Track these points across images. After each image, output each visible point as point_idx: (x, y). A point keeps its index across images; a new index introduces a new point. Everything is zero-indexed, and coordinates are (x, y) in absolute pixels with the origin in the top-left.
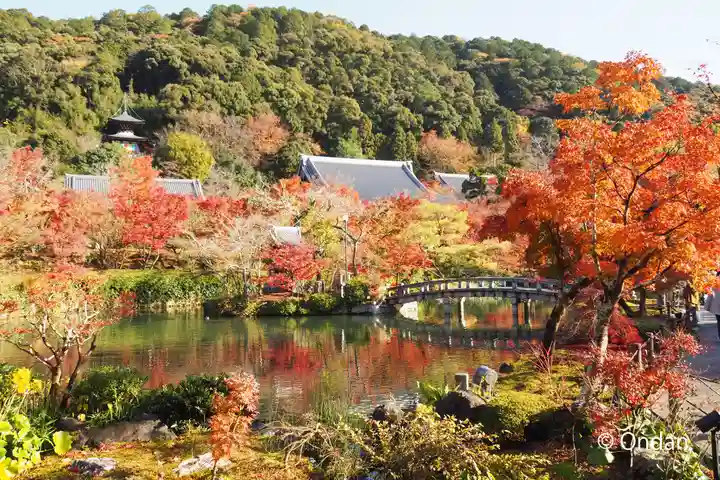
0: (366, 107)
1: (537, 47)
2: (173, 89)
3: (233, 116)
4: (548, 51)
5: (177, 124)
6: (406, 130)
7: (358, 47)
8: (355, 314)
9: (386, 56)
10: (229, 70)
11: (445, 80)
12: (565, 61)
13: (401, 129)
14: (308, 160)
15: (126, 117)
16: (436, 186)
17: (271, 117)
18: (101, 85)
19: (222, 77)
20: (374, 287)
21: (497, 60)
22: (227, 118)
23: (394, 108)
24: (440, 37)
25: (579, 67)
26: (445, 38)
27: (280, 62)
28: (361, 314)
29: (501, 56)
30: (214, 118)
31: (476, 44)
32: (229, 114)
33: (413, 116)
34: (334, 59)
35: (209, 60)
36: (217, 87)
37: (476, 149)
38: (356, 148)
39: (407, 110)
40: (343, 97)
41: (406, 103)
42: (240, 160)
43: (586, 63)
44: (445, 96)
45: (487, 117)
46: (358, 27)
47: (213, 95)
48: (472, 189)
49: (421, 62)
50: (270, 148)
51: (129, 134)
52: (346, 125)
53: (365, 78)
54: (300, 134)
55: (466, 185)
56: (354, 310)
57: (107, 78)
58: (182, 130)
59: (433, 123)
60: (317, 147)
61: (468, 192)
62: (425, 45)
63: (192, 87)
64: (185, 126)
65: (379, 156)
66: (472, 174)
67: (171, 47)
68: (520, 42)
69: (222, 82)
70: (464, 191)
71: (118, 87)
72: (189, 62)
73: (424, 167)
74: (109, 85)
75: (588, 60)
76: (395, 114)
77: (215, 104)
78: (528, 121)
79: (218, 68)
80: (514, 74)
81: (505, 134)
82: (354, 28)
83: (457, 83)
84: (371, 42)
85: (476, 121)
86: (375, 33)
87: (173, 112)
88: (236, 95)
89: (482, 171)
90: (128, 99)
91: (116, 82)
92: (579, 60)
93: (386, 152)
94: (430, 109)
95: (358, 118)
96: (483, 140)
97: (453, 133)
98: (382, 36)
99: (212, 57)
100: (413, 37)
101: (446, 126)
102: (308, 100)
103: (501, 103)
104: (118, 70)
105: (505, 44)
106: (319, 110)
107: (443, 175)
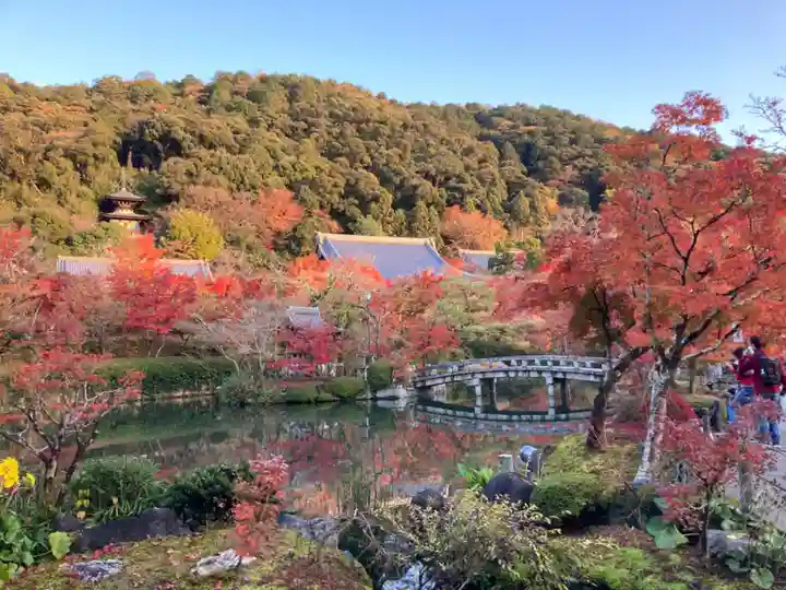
0: (384, 181)
1: (565, 114)
2: (176, 163)
3: (242, 192)
4: (578, 118)
5: (182, 200)
6: (428, 205)
7: (376, 116)
8: (382, 398)
9: (405, 126)
10: (238, 143)
11: (468, 151)
12: (595, 127)
13: (422, 204)
14: (325, 241)
15: (124, 193)
16: (460, 263)
17: (285, 193)
18: (96, 158)
19: (229, 149)
20: (400, 368)
21: (523, 128)
22: (237, 195)
23: (415, 182)
24: (463, 105)
25: (609, 135)
26: (468, 106)
27: (292, 133)
28: (387, 398)
29: (528, 125)
30: (224, 195)
31: (500, 112)
32: (239, 189)
33: (435, 189)
34: (350, 130)
35: (218, 132)
36: (224, 160)
37: (502, 223)
38: (377, 225)
39: (429, 184)
40: (361, 170)
41: (427, 176)
42: (251, 238)
43: (617, 129)
44: (467, 168)
45: (513, 188)
46: (375, 95)
47: (221, 169)
48: (499, 265)
49: (443, 132)
50: (284, 226)
51: (128, 212)
52: (364, 205)
53: (383, 150)
54: (316, 211)
55: (492, 263)
56: (380, 394)
57: (100, 151)
58: (187, 207)
59: (456, 199)
60: (335, 224)
61: (495, 268)
62: (447, 113)
63: (197, 161)
64: (191, 203)
65: (398, 233)
66: (498, 249)
67: (173, 118)
68: (548, 108)
69: (229, 155)
70: (490, 267)
71: (116, 160)
72: (192, 133)
73: (448, 244)
74: (104, 159)
75: (621, 126)
76: (415, 187)
77: (222, 179)
78: (557, 193)
79: (225, 140)
80: (541, 143)
81: (533, 207)
82: (370, 96)
83: (480, 153)
84: (389, 111)
85: (500, 193)
86: (392, 102)
87: (176, 188)
88: (245, 169)
89: (509, 247)
90: (128, 173)
91: (113, 156)
92: (612, 127)
93: (407, 229)
94: (452, 183)
95: (377, 193)
96: (510, 213)
97: (478, 207)
98: (401, 105)
99: (219, 128)
100: (433, 106)
101: (470, 200)
102: (323, 174)
103: (528, 174)
104: (115, 142)
105: (531, 111)
106: (335, 186)
107: (467, 251)
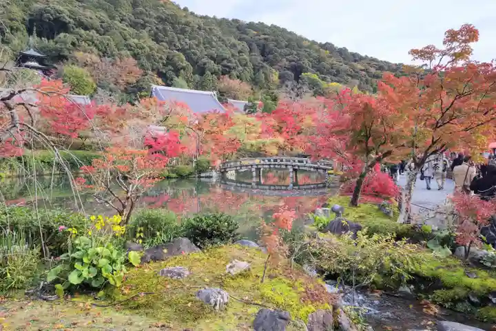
0: (189, 59)
1: (284, 30)
2: (65, 37)
3: (106, 58)
4: (290, 33)
5: (70, 60)
6: (212, 74)
7: (183, 21)
8: (203, 177)
9: (199, 28)
10: (103, 28)
11: (234, 46)
12: (301, 39)
13: (209, 73)
14: (155, 89)
15: (32, 52)
16: (229, 106)
17: (132, 61)
18: (12, 29)
19: (98, 31)
20: (214, 162)
21: (263, 36)
22: (103, 59)
23: (205, 60)
24: (230, 19)
25: (306, 44)
26: (233, 20)
27: (134, 25)
28: (206, 177)
29: (265, 34)
30: (95, 58)
31: (251, 25)
32: (104, 56)
33: (216, 65)
34: (169, 28)
35: (89, 20)
36: (95, 38)
37: (250, 87)
38: (184, 83)
39: (213, 62)
40: (175, 51)
41: (212, 58)
42: (112, 86)
43: (309, 41)
44: (233, 55)
45: (256, 69)
46: (182, 8)
47: (93, 43)
48: (250, 109)
49: (220, 33)
50: (133, 80)
51: (35, 64)
52: (177, 71)
53: (187, 40)
54: (150, 72)
55: (246, 107)
56: (202, 175)
57: (15, 24)
58: (73, 64)
59: (227, 71)
60: (160, 80)
61: (247, 111)
62: (222, 23)
63: (79, 37)
64: (75, 61)
65: (196, 88)
66: (250, 101)
67: (61, 8)
68: (275, 27)
69: (98, 35)
70: (245, 110)
71: (25, 31)
72: (75, 19)
73: (223, 96)
74: (17, 29)
75: (311, 40)
76: (205, 64)
77: (94, 49)
78: (278, 73)
79: (95, 26)
80: (271, 45)
81: (266, 79)
82: (180, 8)
83: (239, 48)
84: (190, 19)
85: (248, 73)
86: (192, 14)
87: (66, 53)
88: (108, 45)
89: (255, 99)
90: (34, 40)
91: (23, 27)
92: (306, 40)
93: (200, 86)
94: (225, 62)
95: (184, 65)
96: (254, 82)
97: (238, 77)
98: (196, 16)
99: (91, 18)
100: (214, 18)
101: (234, 73)
102: (154, 51)
103: (264, 61)
104: (24, 19)
105: (267, 27)
106: (161, 58)
107: (232, 100)
